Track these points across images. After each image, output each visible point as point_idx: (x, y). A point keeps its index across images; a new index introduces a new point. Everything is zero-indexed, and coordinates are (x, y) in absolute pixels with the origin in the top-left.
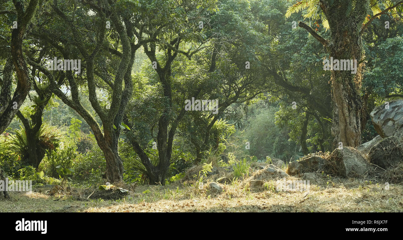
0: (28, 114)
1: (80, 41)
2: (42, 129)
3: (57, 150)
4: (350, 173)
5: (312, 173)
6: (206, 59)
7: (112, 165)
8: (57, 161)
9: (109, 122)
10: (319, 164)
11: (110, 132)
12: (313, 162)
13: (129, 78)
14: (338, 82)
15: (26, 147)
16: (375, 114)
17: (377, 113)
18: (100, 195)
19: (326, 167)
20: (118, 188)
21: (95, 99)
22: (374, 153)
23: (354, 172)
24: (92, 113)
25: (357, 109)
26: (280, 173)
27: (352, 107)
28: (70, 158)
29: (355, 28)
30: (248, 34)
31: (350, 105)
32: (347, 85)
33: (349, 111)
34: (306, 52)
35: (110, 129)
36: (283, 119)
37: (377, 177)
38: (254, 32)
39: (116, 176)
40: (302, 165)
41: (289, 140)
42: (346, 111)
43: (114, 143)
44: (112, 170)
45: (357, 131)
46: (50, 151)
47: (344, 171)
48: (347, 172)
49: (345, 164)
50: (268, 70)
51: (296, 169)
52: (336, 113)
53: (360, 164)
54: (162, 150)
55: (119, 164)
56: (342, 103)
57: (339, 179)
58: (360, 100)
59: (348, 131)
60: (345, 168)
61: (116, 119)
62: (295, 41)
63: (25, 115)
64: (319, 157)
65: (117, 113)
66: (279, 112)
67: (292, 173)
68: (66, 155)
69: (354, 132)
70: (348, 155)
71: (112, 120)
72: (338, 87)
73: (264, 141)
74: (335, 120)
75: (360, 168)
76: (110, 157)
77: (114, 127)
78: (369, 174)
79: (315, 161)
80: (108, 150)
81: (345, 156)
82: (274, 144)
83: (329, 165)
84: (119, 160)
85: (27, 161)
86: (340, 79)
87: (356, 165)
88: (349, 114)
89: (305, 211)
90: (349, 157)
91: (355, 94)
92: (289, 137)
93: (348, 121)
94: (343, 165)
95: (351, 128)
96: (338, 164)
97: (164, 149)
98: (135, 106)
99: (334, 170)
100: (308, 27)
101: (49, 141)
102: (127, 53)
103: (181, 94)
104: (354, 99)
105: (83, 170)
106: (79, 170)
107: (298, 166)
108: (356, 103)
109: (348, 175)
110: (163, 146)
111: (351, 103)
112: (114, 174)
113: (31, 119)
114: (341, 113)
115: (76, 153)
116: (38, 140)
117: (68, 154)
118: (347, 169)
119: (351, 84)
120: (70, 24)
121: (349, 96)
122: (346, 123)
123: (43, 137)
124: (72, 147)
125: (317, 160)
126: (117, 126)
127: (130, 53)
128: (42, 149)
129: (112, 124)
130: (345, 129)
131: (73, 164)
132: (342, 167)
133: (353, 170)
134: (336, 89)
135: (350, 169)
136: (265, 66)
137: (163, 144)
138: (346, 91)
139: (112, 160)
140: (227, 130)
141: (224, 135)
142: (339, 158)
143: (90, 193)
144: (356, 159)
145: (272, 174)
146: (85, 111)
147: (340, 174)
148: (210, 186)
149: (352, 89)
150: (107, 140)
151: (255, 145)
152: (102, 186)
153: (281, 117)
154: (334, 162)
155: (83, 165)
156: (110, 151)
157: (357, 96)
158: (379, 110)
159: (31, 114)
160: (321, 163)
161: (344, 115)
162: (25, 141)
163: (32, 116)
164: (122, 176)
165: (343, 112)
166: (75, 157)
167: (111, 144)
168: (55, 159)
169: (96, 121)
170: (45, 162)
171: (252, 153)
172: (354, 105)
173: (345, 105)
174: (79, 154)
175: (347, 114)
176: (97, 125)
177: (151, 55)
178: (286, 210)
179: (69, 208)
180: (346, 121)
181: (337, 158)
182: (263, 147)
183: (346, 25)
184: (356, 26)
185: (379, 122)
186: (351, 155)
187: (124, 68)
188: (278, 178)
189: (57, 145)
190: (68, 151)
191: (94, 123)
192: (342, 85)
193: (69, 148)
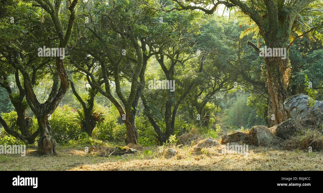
0: (86, 99)
1: (110, 54)
2: (94, 109)
3: (103, 122)
4: (261, 143)
5: (236, 143)
6: (197, 64)
7: (131, 133)
8: (104, 129)
9: (129, 105)
10: (242, 136)
11: (129, 112)
12: (238, 136)
13: (143, 77)
14: (271, 81)
15: (84, 120)
16: (286, 104)
17: (287, 102)
18: (118, 153)
19: (246, 139)
20: (130, 148)
21: (119, 91)
22: (279, 130)
23: (264, 142)
24: (118, 100)
25: (284, 99)
26: (215, 142)
27: (280, 97)
28: (112, 127)
29: (281, 45)
30: (221, 48)
31: (279, 96)
32: (277, 83)
33: (279, 100)
34: (260, 59)
35: (129, 110)
36: (252, 102)
37: (279, 145)
38: (226, 47)
39: (133, 140)
40: (231, 137)
41: (257, 116)
42: (277, 100)
43: (132, 119)
44: (131, 136)
45: (284, 113)
46: (99, 123)
47: (257, 142)
48: (259, 142)
49: (258, 137)
50: (239, 71)
51: (227, 140)
52: (271, 101)
53: (268, 137)
54: (168, 123)
55: (135, 132)
56: (274, 95)
57: (254, 147)
58: (285, 93)
59: (278, 113)
60: (258, 140)
61: (133, 103)
62: (253, 52)
63: (84, 100)
64: (241, 132)
65: (134, 100)
66: (250, 97)
67: (224, 142)
68: (109, 125)
69: (282, 113)
70: (261, 131)
71: (131, 104)
72: (271, 84)
73: (243, 116)
74: (270, 105)
75: (268, 139)
76: (129, 128)
77: (132, 108)
78: (274, 144)
79: (239, 135)
80: (128, 123)
81: (258, 132)
82: (249, 118)
83: (248, 138)
84: (135, 130)
85: (84, 129)
86: (272, 79)
87: (265, 138)
88: (279, 102)
89: (208, 170)
90: (261, 132)
91: (282, 89)
92: (257, 114)
93: (278, 106)
94: (256, 138)
95: (280, 111)
96: (253, 137)
97: (169, 122)
98: (150, 94)
99: (251, 140)
100: (253, 45)
101: (99, 117)
102: (141, 61)
103: (181, 87)
104: (282, 92)
105: (120, 134)
106: (118, 135)
107: (228, 138)
108: (283, 94)
109: (260, 144)
110: (168, 120)
111: (280, 94)
112: (132, 139)
113: (87, 102)
114: (273, 102)
115: (116, 124)
116: (91, 116)
117: (110, 125)
118: (259, 140)
119: (280, 82)
120: (103, 43)
121: (278, 90)
122: (277, 108)
123: (95, 114)
124: (113, 120)
125: (240, 134)
126: (134, 108)
127: (142, 61)
128: (94, 121)
129: (131, 107)
130: (276, 112)
131: (114, 131)
132: (256, 139)
133: (263, 141)
134: (270, 85)
135: (261, 141)
136: (237, 68)
137: (168, 119)
138: (276, 87)
139: (131, 130)
140: (215, 109)
141: (213, 112)
142: (254, 133)
143: (113, 151)
144: (266, 134)
145: (210, 143)
146: (113, 98)
147: (255, 143)
148: (168, 151)
149: (281, 85)
150: (127, 117)
151: (237, 119)
152: (120, 147)
153: (251, 101)
154: (251, 135)
155: (120, 132)
156: (130, 124)
157: (284, 90)
158: (289, 101)
159: (87, 99)
160: (243, 136)
161: (275, 102)
162: (84, 117)
163: (88, 101)
164: (137, 140)
165: (274, 100)
166: (115, 126)
167: (130, 119)
168: (102, 128)
169: (121, 105)
170: (96, 130)
171: (235, 124)
172: (282, 96)
173: (276, 96)
174: (118, 124)
175: (277, 102)
176: (121, 107)
177: (161, 61)
178: (197, 169)
179: (77, 164)
180: (276, 106)
181: (253, 133)
182: (242, 120)
183: (275, 44)
184: (282, 45)
185: (288, 109)
186: (262, 131)
187: (139, 71)
188: (212, 146)
189: (103, 119)
190: (111, 123)
191: (120, 106)
192: (274, 83)
193: (111, 121)
